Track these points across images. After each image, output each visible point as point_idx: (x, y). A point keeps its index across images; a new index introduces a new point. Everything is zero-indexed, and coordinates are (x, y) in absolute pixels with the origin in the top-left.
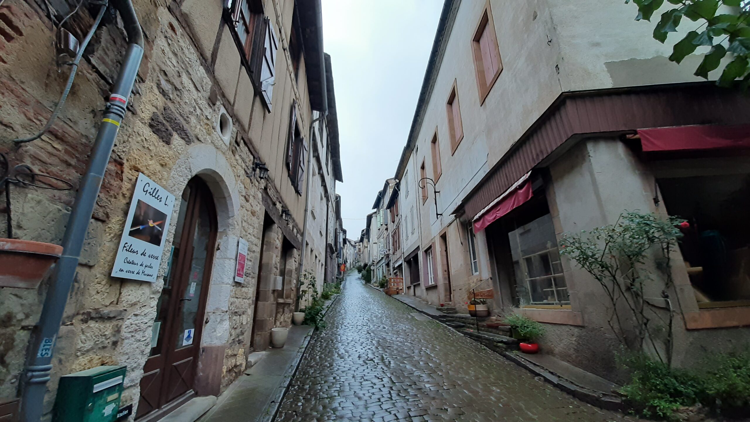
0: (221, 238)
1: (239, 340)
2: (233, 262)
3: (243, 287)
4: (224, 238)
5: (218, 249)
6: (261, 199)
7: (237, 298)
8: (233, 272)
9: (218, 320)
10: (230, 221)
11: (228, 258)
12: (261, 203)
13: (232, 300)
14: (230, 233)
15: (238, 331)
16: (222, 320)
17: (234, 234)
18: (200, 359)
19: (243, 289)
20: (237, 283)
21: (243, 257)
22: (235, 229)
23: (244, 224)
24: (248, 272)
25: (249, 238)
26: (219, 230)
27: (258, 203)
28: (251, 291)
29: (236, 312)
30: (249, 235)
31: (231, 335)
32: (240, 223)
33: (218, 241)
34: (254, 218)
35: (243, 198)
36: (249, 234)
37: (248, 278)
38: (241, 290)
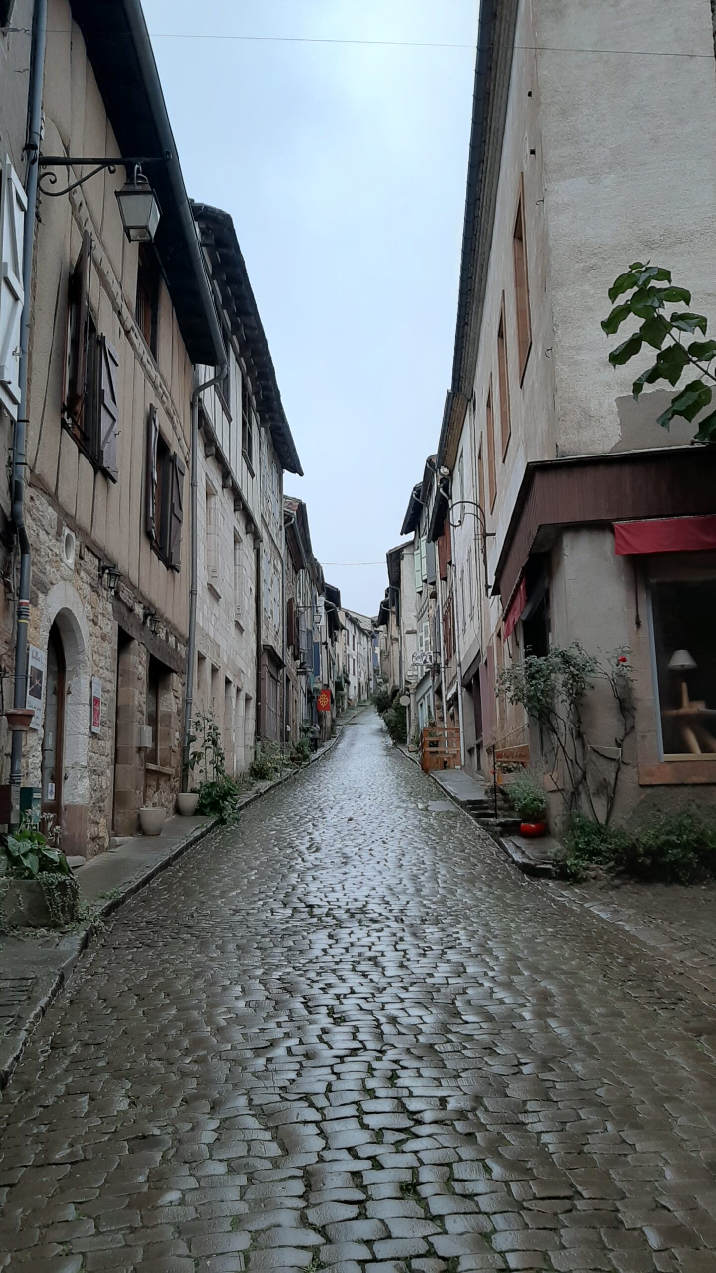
0: (71, 679)
1: (100, 807)
2: (87, 707)
3: (99, 739)
4: (75, 679)
5: (69, 693)
6: (111, 613)
7: (94, 752)
8: (89, 720)
9: (79, 776)
10: (80, 657)
11: (82, 704)
12: (112, 618)
13: (90, 754)
14: (81, 672)
15: (98, 794)
16: (82, 777)
17: (85, 673)
18: (62, 817)
19: (100, 742)
20: (93, 733)
21: (97, 701)
22: (86, 666)
23: (96, 657)
24: (105, 719)
25: (101, 674)
26: (67, 669)
27: (109, 619)
28: (108, 745)
29: (95, 770)
30: (101, 670)
31: (92, 797)
32: (90, 658)
33: (68, 683)
34: (106, 645)
35: (91, 623)
36: (101, 668)
37: (104, 728)
38: (98, 743)
